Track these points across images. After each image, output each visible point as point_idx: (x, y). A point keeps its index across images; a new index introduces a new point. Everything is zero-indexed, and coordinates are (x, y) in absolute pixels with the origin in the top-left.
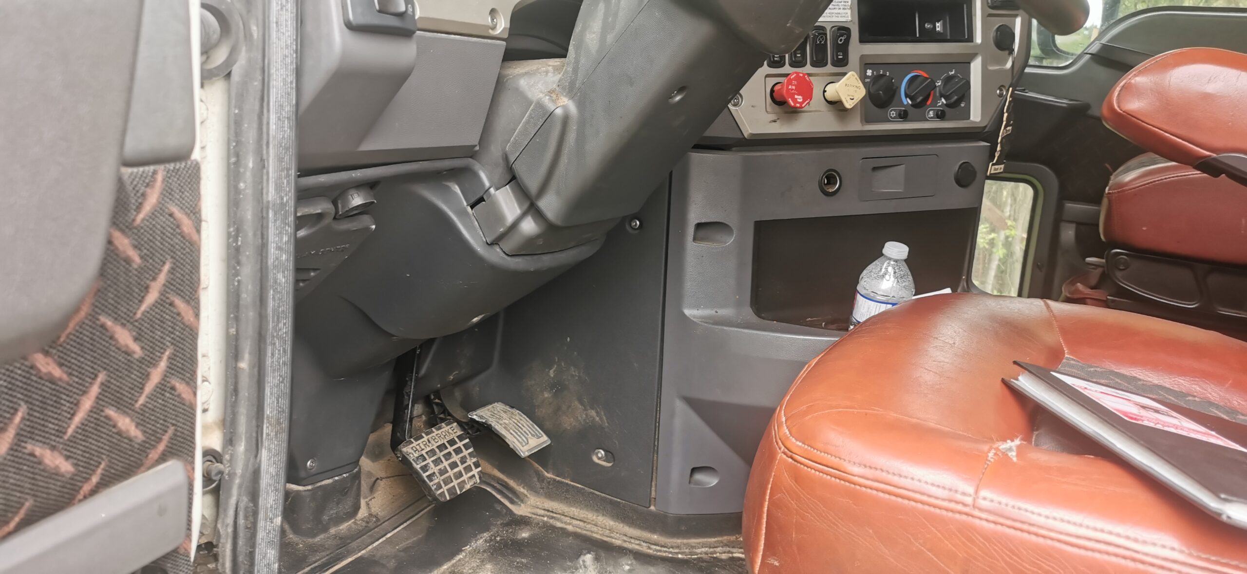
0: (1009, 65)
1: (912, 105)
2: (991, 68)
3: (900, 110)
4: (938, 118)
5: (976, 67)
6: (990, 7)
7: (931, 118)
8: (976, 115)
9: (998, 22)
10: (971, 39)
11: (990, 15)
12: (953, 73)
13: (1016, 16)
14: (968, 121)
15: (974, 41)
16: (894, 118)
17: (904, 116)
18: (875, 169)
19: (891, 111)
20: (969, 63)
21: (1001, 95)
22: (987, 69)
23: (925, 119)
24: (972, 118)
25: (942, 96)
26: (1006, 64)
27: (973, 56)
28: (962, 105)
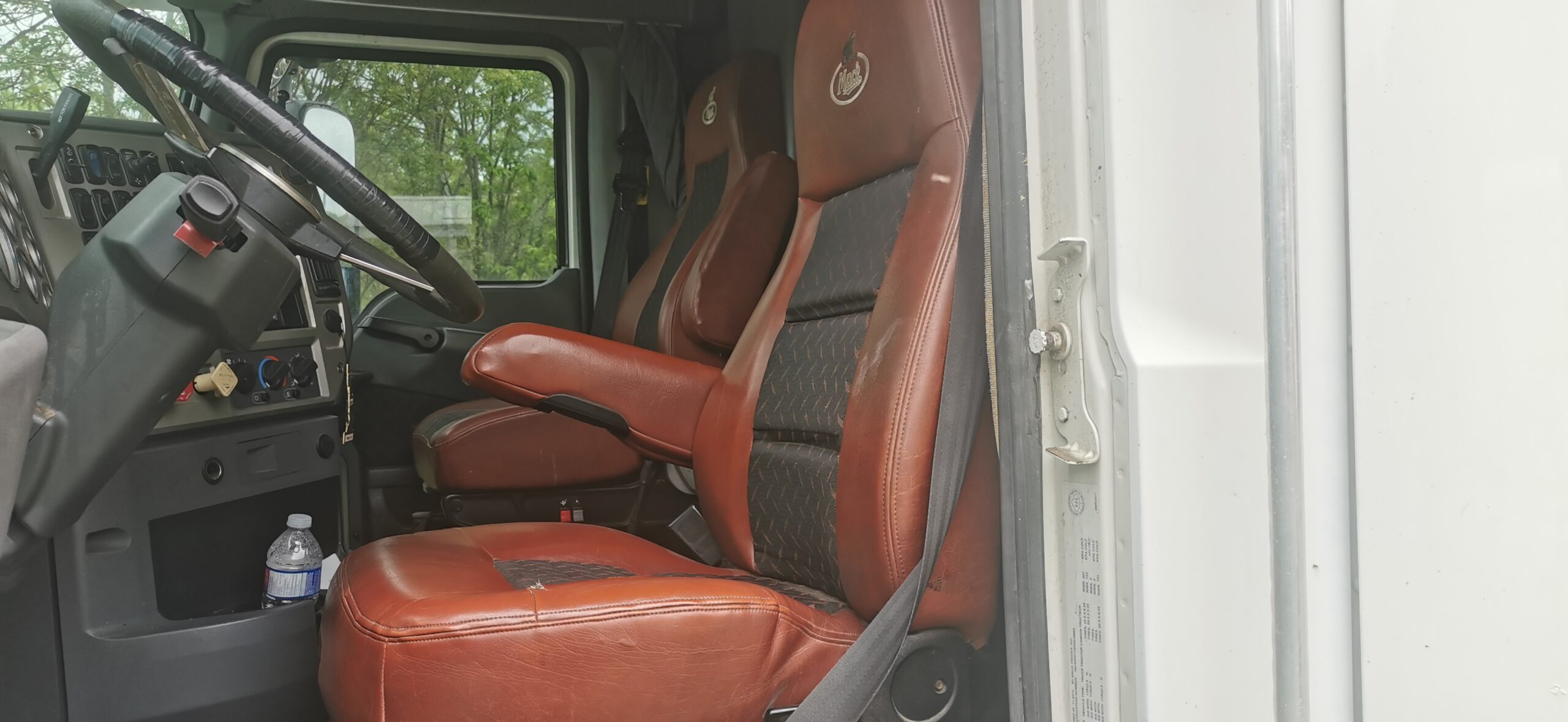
0: (341, 344)
1: (270, 388)
2: (328, 348)
3: (262, 394)
4: (294, 397)
5: (316, 349)
6: (317, 296)
7: (289, 398)
8: (324, 391)
9: (326, 308)
10: (306, 324)
11: (318, 302)
12: (298, 355)
13: (338, 302)
14: (319, 397)
15: (309, 326)
16: (259, 401)
17: (266, 399)
18: (250, 451)
19: (254, 395)
20: (310, 346)
21: (340, 371)
22: (325, 349)
23: (284, 400)
24: (321, 394)
25: (294, 377)
26: (338, 344)
27: (312, 340)
28: (312, 383)
